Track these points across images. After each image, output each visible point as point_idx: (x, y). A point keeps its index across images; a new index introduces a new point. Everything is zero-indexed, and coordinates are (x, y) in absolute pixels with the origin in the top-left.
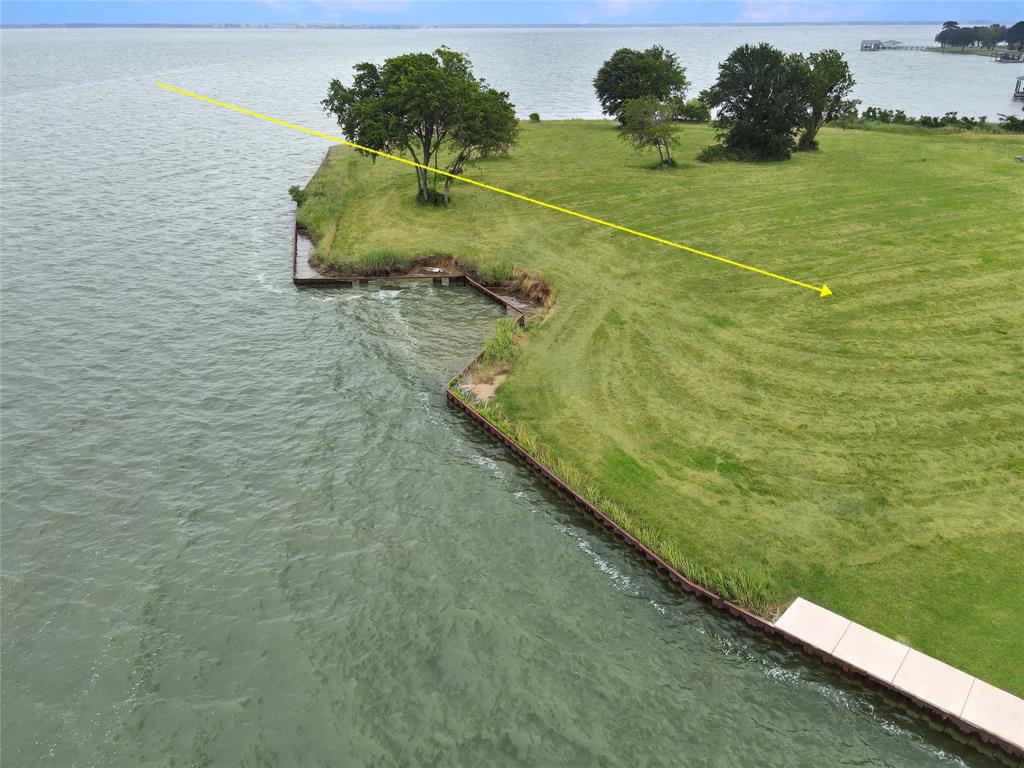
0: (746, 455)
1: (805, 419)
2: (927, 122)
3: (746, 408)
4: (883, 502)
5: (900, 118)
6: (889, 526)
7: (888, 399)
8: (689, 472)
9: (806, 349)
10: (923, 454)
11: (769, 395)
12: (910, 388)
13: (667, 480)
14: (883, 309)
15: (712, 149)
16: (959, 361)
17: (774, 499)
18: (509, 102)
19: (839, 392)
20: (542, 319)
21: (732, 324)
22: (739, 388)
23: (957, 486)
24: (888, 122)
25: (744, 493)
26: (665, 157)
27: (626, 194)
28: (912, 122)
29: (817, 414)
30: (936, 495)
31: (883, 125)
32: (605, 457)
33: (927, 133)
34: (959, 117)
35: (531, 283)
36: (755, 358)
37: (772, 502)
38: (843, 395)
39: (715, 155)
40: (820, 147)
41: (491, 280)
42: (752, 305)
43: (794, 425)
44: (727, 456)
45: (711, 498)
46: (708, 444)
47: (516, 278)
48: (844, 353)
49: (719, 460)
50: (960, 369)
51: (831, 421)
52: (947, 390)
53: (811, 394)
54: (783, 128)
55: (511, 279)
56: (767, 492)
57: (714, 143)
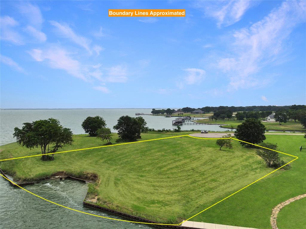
0: (161, 200)
1: (168, 191)
2: (159, 131)
3: (156, 191)
4: (188, 202)
5: (153, 130)
6: (192, 205)
7: (181, 184)
8: (151, 205)
9: (161, 178)
10: (191, 192)
11: (159, 188)
12: (183, 182)
13: (147, 208)
14: (171, 168)
15: (119, 139)
16: (189, 176)
17: (171, 206)
18: (70, 131)
19: (172, 185)
20: (99, 182)
21: (144, 176)
22: (152, 188)
23: (199, 196)
24: (151, 131)
25: (164, 206)
26: (109, 142)
27: (103, 151)
28: (156, 131)
29: (170, 189)
30: (197, 198)
31: (150, 132)
32: (132, 207)
33: (160, 133)
34: (165, 130)
35: (90, 175)
36: (153, 182)
37: (170, 206)
38: (173, 185)
39: (120, 141)
40: (141, 137)
41: (78, 176)
42: (146, 172)
43: (167, 192)
44: (157, 201)
45: (158, 209)
46: (152, 199)
47: (85, 174)
48: (168, 178)
49: (156, 202)
50: (190, 177)
51: (173, 190)
52: (190, 181)
53: (167, 186)
54: (134, 134)
55: (84, 175)
56: (168, 205)
57: (119, 138)
